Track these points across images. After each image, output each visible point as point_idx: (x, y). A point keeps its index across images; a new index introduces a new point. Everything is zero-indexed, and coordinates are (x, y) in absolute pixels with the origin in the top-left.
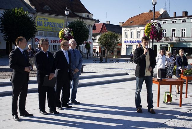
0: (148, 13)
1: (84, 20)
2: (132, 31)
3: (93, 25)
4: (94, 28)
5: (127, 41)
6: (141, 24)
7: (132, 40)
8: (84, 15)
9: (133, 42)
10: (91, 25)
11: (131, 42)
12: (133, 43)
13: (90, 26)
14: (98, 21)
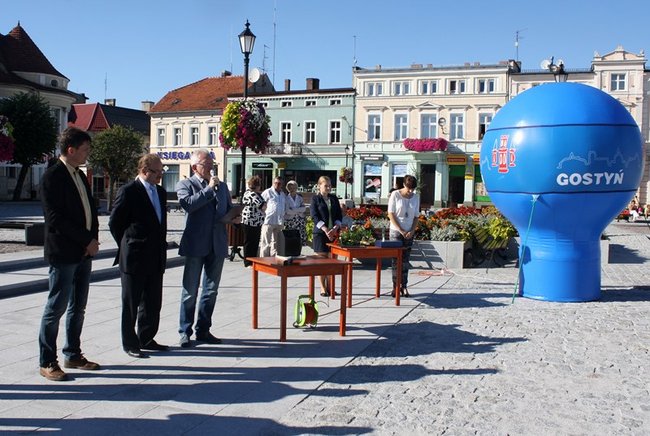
0: (219, 79)
1: (43, 94)
2: (177, 126)
3: (69, 108)
4: (72, 117)
5: (165, 154)
6: (201, 108)
7: (178, 151)
8: (43, 79)
9: (181, 156)
10: (64, 109)
11: (174, 155)
12: (182, 158)
13: (61, 112)
14: (82, 98)
